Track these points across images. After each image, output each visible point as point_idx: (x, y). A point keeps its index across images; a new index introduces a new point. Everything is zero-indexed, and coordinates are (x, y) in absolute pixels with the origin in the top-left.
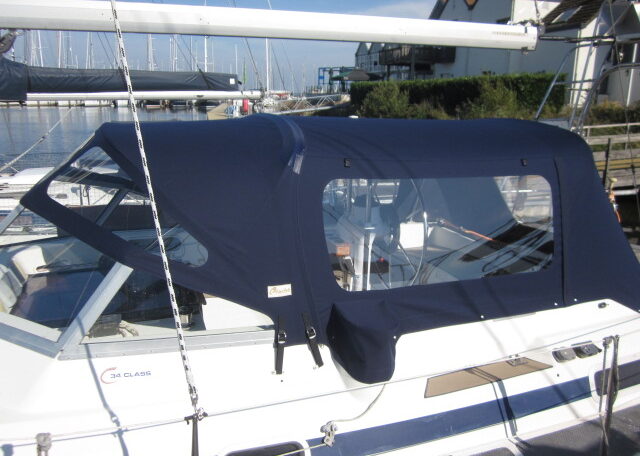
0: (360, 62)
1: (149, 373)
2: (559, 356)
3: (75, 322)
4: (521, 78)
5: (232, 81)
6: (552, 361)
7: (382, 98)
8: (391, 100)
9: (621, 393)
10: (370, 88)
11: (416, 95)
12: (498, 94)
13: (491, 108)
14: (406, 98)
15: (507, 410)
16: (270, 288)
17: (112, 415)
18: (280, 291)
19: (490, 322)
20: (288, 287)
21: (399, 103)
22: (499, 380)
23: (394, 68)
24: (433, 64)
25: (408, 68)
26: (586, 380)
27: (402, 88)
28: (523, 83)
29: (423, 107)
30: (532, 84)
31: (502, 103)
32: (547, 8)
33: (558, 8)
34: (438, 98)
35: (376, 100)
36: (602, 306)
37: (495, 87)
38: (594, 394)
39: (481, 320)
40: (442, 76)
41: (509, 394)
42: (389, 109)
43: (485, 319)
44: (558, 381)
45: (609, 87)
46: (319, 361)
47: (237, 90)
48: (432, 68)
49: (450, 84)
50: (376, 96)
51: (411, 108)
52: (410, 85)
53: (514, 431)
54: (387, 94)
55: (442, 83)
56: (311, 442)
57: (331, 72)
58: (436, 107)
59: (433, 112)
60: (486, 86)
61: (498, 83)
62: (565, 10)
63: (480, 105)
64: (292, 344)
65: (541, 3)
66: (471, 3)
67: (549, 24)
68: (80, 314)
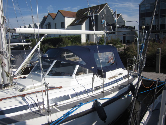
2: (119, 74)
4: (71, 37)
6: (119, 75)
13: (66, 44)
17: (81, 85)
26: (122, 77)
28: (72, 38)
29: (46, 45)
30: (74, 38)
31: (68, 43)
32: (73, 20)
33: (75, 20)
36: (121, 69)
37: (66, 39)
38: (123, 79)
40: (48, 37)
43: (111, 71)
44: (120, 78)
45: (89, 38)
46: (98, 77)
49: (52, 39)
55: (50, 39)
56: (101, 85)
58: (50, 45)
59: (50, 46)
60: (64, 39)
61: (67, 38)
62: (77, 20)
63: (63, 44)
64: (95, 74)
65: (71, 19)
66: (54, 18)
67: (74, 24)
68: (74, 72)
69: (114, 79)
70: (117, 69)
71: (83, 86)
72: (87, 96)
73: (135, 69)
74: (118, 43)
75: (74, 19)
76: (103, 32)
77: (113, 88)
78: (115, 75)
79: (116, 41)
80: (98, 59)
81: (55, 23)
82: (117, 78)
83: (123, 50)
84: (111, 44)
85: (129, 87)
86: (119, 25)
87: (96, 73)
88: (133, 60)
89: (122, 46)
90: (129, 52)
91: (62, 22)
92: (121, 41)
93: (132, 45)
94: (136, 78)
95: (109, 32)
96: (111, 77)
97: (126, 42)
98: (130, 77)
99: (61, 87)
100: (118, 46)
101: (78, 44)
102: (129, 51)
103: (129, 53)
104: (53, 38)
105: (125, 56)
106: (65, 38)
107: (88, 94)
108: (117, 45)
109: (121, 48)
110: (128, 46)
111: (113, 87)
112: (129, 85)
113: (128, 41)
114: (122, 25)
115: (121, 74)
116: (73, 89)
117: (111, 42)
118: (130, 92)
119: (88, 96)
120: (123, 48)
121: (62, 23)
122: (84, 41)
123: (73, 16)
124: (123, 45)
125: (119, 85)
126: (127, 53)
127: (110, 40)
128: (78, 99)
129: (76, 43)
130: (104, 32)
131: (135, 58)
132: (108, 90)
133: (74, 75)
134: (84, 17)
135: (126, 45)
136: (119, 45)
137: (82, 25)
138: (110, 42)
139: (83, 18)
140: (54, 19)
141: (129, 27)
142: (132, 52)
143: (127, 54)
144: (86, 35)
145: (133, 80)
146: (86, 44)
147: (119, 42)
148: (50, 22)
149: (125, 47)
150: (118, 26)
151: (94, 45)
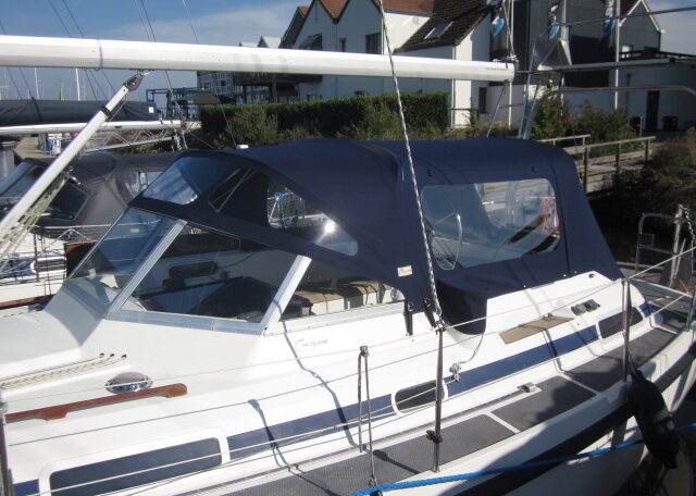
0: (203, 82)
1: (326, 341)
2: (576, 310)
3: (272, 304)
5: (151, 110)
6: (572, 315)
7: (248, 124)
8: (259, 126)
9: (631, 328)
10: (230, 113)
11: (286, 120)
12: (383, 116)
13: (377, 131)
14: (274, 123)
15: (553, 350)
16: (399, 269)
17: (313, 373)
18: (405, 271)
19: (529, 290)
20: (409, 268)
21: (268, 129)
22: (545, 330)
23: (249, 89)
24: (297, 83)
25: (266, 88)
26: (594, 327)
27: (269, 113)
29: (297, 133)
32: (417, 22)
33: (429, 22)
34: (312, 122)
35: (241, 126)
36: (591, 276)
37: (379, 108)
38: (600, 337)
39: (523, 289)
40: (308, 96)
41: (553, 339)
42: (257, 136)
43: (528, 287)
44: (579, 329)
45: (488, 106)
46: (433, 325)
47: (155, 120)
48: (296, 88)
49: (325, 106)
50: (240, 122)
51: (282, 135)
52: (277, 109)
53: (560, 365)
54: (253, 120)
56: (446, 380)
57: (168, 95)
58: (311, 132)
60: (370, 107)
62: (435, 25)
63: (366, 128)
64: (417, 310)
65: (411, 17)
66: (335, 16)
67: (422, 40)
68: (276, 298)
69: (537, 340)
70: (570, 275)
71: (324, 384)
72: (346, 444)
73: (680, 275)
74: (619, 132)
75: (423, 20)
76: (503, 65)
77: (525, 395)
78: (550, 315)
79: (610, 122)
80: (459, 217)
81: (342, 36)
82: (558, 332)
83: (639, 162)
84: (584, 133)
85: (626, 393)
86: (631, 46)
87: (425, 305)
88: (674, 226)
89: (636, 147)
90: (665, 173)
91: (371, 32)
92: (636, 121)
93: (685, 142)
94: (680, 331)
95: (549, 68)
96: (521, 326)
97: (660, 125)
98: (646, 326)
99: (177, 390)
100: (616, 142)
101: (432, 129)
102: (667, 169)
103: (665, 180)
104: (325, 100)
105: (644, 194)
106: (376, 102)
107: (349, 437)
108: (613, 140)
109: (628, 155)
110: (666, 148)
111: (525, 388)
112: (629, 378)
113: (668, 121)
114: (646, 48)
115: (590, 306)
116: (254, 403)
117: (584, 124)
118: (632, 422)
119: (349, 446)
120: (639, 154)
121: (368, 37)
122: (461, 120)
123: (421, 6)
124: (640, 142)
125: (567, 373)
126: (656, 178)
127: (580, 116)
128: (282, 468)
129: (425, 126)
130: (511, 66)
131: (684, 215)
132: (487, 412)
133: (274, 314)
134: (469, 12)
135: (653, 141)
136: (620, 142)
137: (458, 47)
138: (580, 126)
139: (464, 14)
140: (336, 21)
141: (680, 55)
142: (682, 175)
143: (658, 185)
144: (474, 82)
145: (657, 343)
146: (468, 132)
147: (623, 124)
148: (318, 32)
149: (650, 152)
150: (625, 53)
151: (504, 135)
